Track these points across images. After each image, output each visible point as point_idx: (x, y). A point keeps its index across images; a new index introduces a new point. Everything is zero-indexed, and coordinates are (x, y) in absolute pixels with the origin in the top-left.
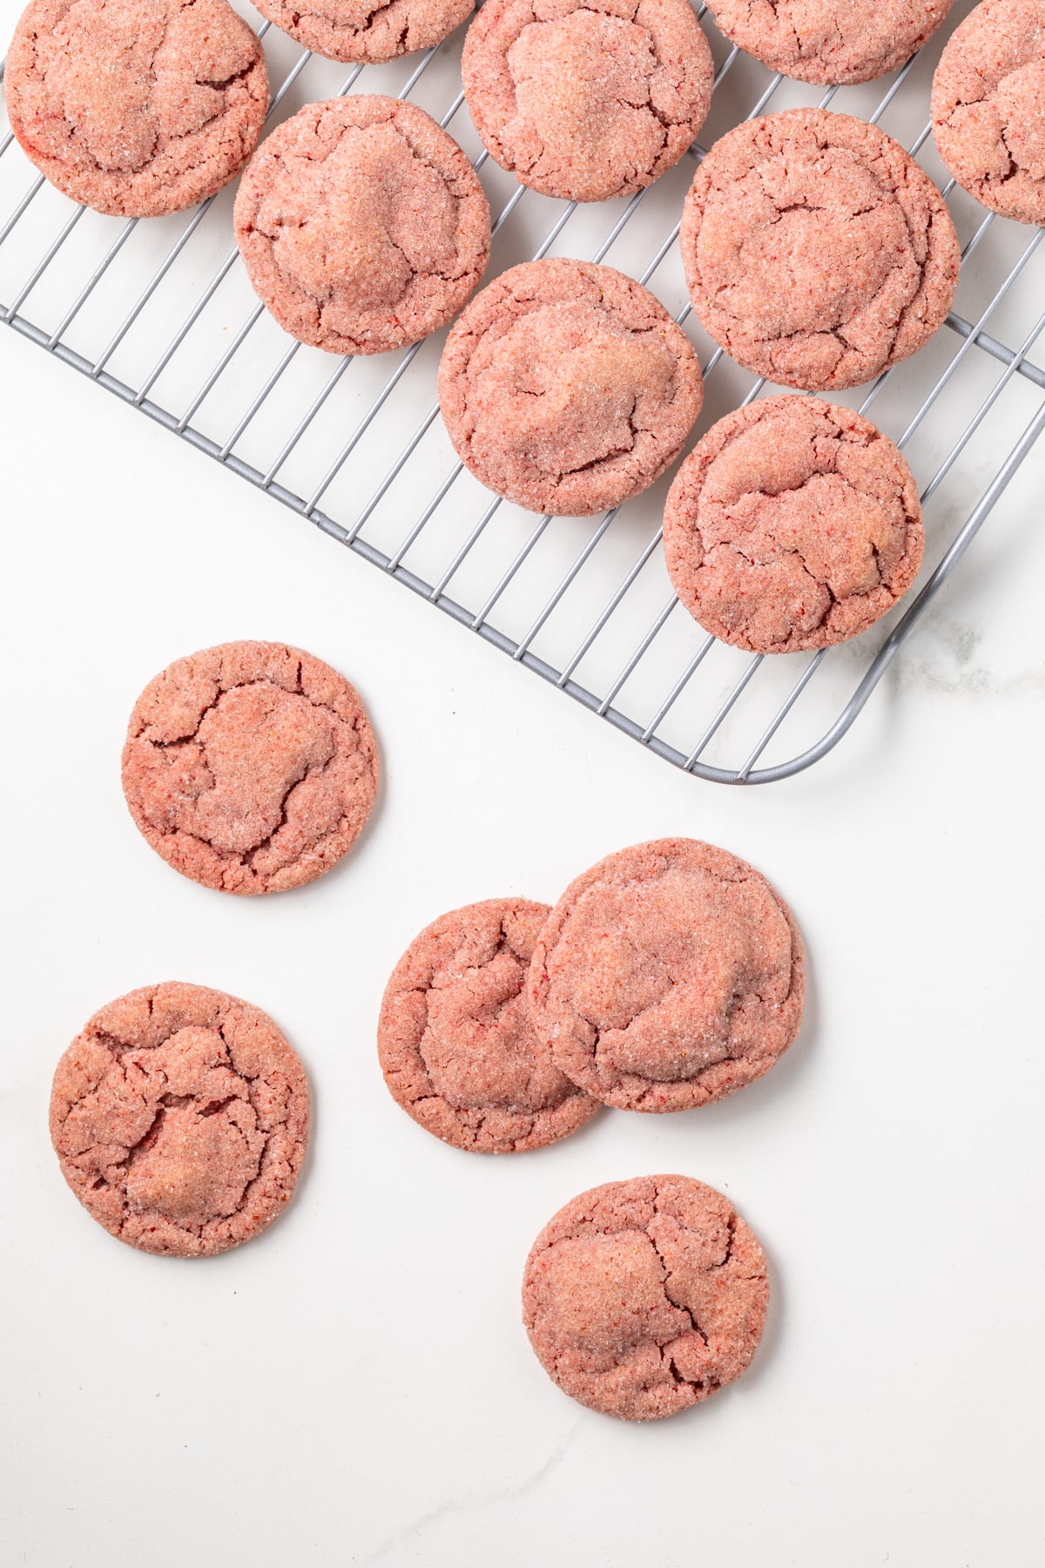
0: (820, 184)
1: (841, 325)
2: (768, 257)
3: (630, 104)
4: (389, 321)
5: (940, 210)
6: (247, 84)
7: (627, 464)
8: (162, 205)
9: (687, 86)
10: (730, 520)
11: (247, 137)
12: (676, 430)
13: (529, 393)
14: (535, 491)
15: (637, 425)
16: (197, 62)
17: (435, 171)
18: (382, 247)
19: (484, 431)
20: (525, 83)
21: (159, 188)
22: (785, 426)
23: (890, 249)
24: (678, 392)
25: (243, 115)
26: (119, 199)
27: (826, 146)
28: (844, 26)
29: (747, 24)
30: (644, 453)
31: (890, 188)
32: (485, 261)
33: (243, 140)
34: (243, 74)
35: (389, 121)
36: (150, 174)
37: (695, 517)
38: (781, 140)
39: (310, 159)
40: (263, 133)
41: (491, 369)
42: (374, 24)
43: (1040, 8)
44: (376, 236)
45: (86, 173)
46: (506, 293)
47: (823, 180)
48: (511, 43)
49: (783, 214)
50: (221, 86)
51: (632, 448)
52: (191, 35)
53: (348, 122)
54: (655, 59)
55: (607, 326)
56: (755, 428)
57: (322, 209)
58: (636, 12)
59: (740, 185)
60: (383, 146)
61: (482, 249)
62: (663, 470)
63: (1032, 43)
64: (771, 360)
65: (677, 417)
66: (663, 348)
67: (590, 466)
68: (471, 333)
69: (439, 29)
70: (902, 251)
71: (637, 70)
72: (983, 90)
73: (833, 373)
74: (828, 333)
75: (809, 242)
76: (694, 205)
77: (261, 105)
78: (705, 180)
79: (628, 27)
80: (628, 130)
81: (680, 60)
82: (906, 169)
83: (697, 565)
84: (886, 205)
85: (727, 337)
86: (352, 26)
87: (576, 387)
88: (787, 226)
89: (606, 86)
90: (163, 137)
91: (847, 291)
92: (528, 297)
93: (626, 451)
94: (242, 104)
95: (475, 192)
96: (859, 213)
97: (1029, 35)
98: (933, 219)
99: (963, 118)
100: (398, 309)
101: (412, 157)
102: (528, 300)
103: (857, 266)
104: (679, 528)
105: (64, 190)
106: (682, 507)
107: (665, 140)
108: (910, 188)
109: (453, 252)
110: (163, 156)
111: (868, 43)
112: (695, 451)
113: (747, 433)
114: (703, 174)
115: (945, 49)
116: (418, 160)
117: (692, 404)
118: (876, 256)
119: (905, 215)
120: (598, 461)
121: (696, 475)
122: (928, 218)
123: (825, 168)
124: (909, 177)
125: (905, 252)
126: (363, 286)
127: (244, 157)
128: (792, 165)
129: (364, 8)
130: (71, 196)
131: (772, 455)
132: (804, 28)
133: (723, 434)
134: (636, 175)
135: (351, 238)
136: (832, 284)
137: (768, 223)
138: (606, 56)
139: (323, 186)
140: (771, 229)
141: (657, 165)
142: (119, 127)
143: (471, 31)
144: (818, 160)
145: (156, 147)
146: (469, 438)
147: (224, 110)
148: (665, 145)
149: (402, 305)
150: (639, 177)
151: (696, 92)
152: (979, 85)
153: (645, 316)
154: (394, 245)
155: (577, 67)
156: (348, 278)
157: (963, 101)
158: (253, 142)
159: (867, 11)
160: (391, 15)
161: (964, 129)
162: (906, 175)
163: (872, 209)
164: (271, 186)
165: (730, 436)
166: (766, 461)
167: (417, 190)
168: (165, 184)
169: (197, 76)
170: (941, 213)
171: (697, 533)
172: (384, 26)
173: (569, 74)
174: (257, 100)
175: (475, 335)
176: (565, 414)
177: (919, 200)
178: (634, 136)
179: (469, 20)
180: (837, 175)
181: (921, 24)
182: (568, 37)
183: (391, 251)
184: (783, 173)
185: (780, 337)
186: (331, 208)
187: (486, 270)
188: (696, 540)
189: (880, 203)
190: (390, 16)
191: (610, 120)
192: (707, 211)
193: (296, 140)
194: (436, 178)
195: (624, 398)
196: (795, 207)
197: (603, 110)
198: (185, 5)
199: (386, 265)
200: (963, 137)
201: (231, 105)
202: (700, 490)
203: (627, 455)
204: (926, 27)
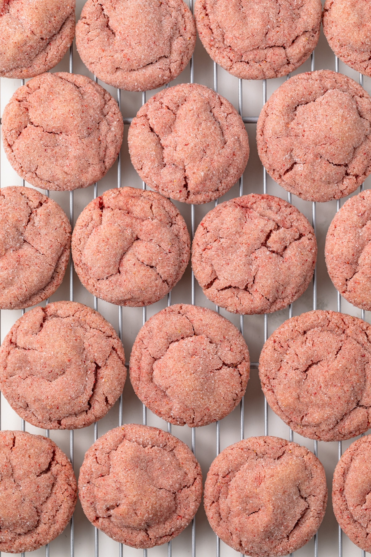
0: (314, 351)
1: (359, 401)
2: (313, 394)
3: (216, 370)
4: (177, 519)
5: (367, 327)
6: (57, 462)
7: (311, 514)
8: (56, 533)
9: (234, 347)
10: (367, 510)
11: (71, 483)
12: (322, 487)
13: (254, 513)
14: (281, 549)
15: (305, 496)
16: (32, 468)
17: (156, 447)
18: (156, 494)
19: (245, 540)
20: (169, 390)
21: (50, 527)
22: (364, 457)
23: (359, 359)
24: (312, 471)
25: (64, 476)
26: (37, 542)
27: (305, 332)
28: (281, 281)
29: (241, 305)
30: (315, 505)
31: (341, 332)
32: (199, 468)
33: (70, 485)
34: (53, 459)
35: (124, 439)
36: (43, 525)
37: (352, 517)
38: (285, 342)
39: (103, 476)
40: (76, 476)
41: (232, 513)
42: (92, 404)
43: (355, 221)
44: (151, 491)
45: (17, 541)
46: (217, 477)
47: (314, 348)
48: (152, 375)
49: (306, 372)
50: (48, 470)
51: (309, 506)
52: (22, 459)
53: (108, 450)
54: (214, 344)
55: (267, 465)
56: (352, 465)
57: (122, 495)
58: (194, 330)
59: (281, 372)
60: (129, 452)
61: (195, 465)
62: (326, 505)
63: (361, 238)
64: (340, 433)
65: (318, 481)
66: (295, 458)
67: (297, 524)
68: (213, 502)
69: (119, 389)
70: (364, 356)
71: (210, 354)
72: (353, 269)
73: (368, 422)
74: (356, 408)
75: (325, 378)
76: (268, 391)
77: (68, 466)
78: (265, 378)
79: (195, 339)
80: (223, 381)
81: (224, 338)
82: (343, 320)
83: (366, 535)
84: (346, 341)
85: (317, 435)
86: (84, 411)
87: (272, 500)
88: (312, 377)
89: (202, 370)
90: (38, 507)
91: (353, 387)
92: (227, 473)
93: (307, 509)
94: (61, 471)
95: (177, 443)
96: (337, 353)
97: (357, 235)
98: (367, 333)
99: (353, 286)
100: (178, 512)
101: (143, 448)
102: (227, 474)
103: (351, 375)
104: (349, 525)
105: (12, 552)
106: (344, 516)
107: (240, 373)
108: (350, 327)
109: (185, 475)
110: (43, 514)
111: (295, 281)
112: (334, 489)
113: (351, 469)
114: (263, 376)
115: (326, 260)
116: (146, 448)
117: (320, 472)
118: (356, 365)
119: (355, 340)
120: (299, 520)
121: (341, 499)
122: (365, 334)
123: (311, 343)
124: (347, 323)
125: (366, 355)
126: (159, 514)
127: (75, 491)
128: (297, 351)
129: (84, 402)
130: (17, 552)
131: (367, 473)
132: (266, 292)
133: (341, 476)
134: (237, 395)
135: (142, 499)
136: (346, 389)
137: (304, 381)
138: (194, 358)
139: (116, 486)
140: (306, 382)
141: (243, 385)
142: (18, 516)
143: (132, 380)
144: (306, 341)
145: (37, 512)
146: (241, 545)
147: (55, 479)
148: (241, 375)
149: (179, 509)
150: (239, 395)
151: (239, 346)
152: (350, 268)
153: (279, 449)
154: (160, 489)
155: (186, 370)
156: (151, 516)
157: (348, 279)
158: (75, 483)
159: (286, 269)
160: (96, 396)
161: (356, 290)
162: (344, 323)
163: (341, 347)
164: (95, 497)
165: (344, 474)
166: (366, 478)
167: (154, 461)
168: (51, 524)
169: (36, 474)
170: (368, 328)
171: (357, 523)
172: (96, 403)
173: (185, 375)
174: (65, 466)
175: (216, 501)
176: (274, 513)
177: (357, 330)
178: (227, 381)
179: (128, 374)
180: (318, 343)
181: (311, 258)
182: (174, 360)
183: (160, 493)
184: (295, 356)
185: (338, 422)
186: (125, 492)
187: (202, 471)
188: (358, 525)
189: (343, 342)
190: (96, 398)
191: (213, 382)
192: (275, 391)
193: (92, 471)
194: (158, 450)
195: (294, 490)
196: (310, 366)
197: (208, 380)
198: (12, 448)
199: (162, 500)
200: (358, 293)
201: (57, 475)
202: (347, 504)
203: (309, 510)
204: (313, 257)
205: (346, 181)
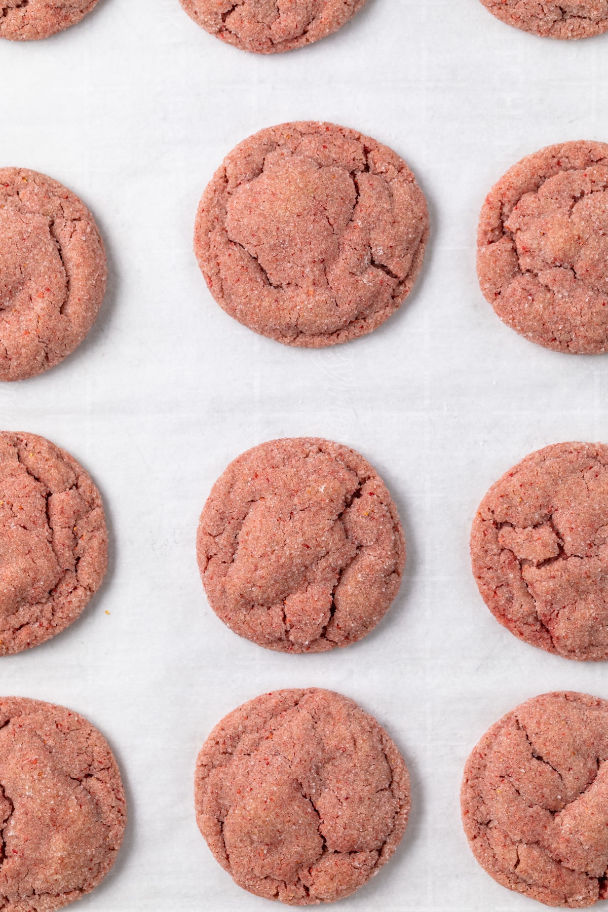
205: (380, 167)
